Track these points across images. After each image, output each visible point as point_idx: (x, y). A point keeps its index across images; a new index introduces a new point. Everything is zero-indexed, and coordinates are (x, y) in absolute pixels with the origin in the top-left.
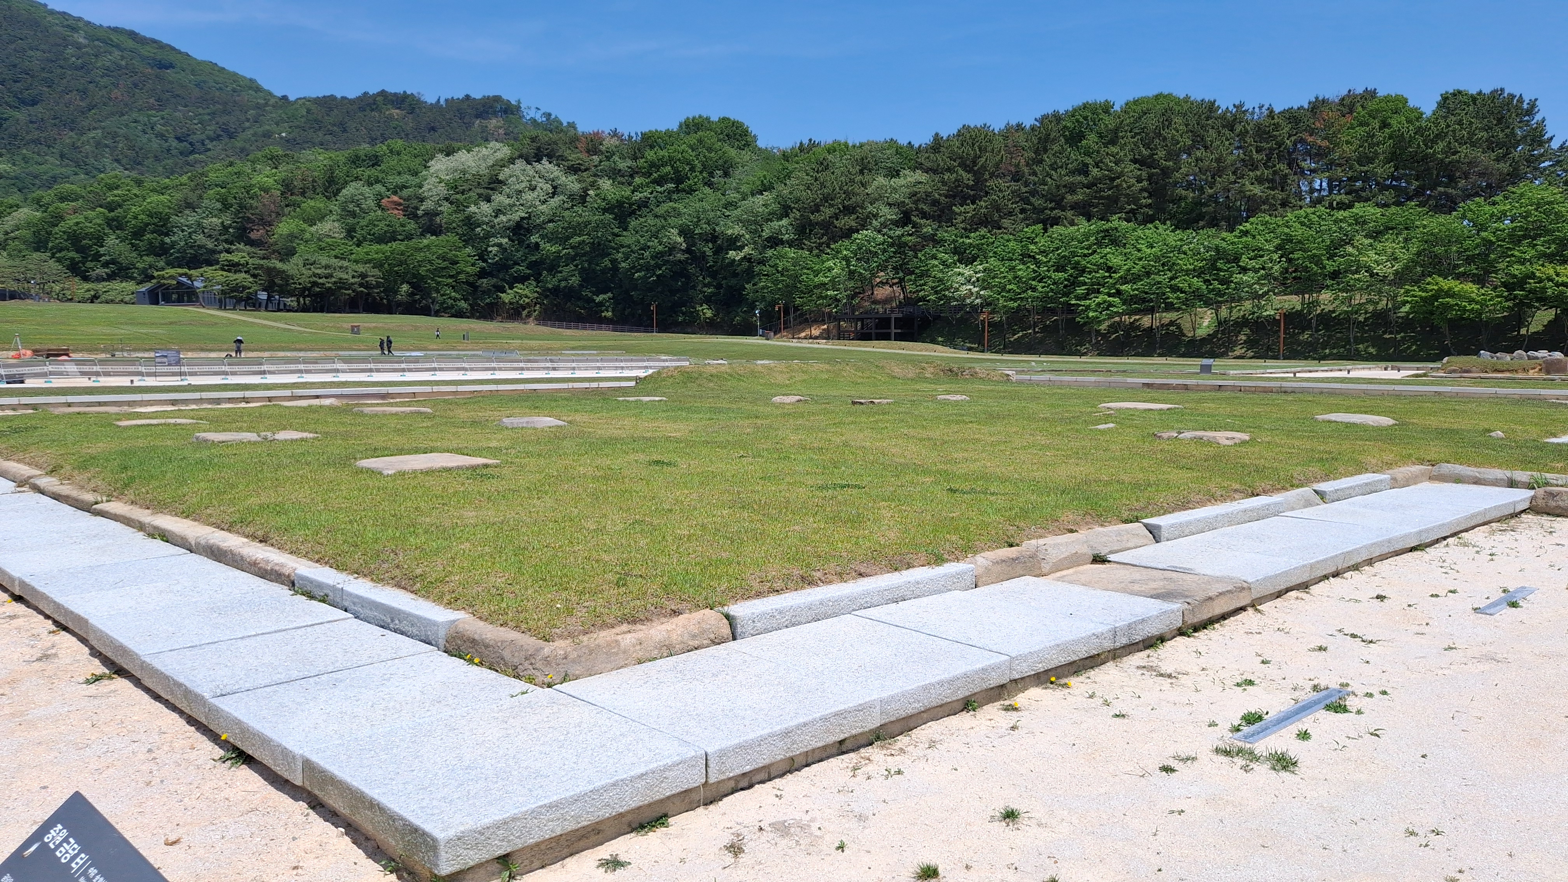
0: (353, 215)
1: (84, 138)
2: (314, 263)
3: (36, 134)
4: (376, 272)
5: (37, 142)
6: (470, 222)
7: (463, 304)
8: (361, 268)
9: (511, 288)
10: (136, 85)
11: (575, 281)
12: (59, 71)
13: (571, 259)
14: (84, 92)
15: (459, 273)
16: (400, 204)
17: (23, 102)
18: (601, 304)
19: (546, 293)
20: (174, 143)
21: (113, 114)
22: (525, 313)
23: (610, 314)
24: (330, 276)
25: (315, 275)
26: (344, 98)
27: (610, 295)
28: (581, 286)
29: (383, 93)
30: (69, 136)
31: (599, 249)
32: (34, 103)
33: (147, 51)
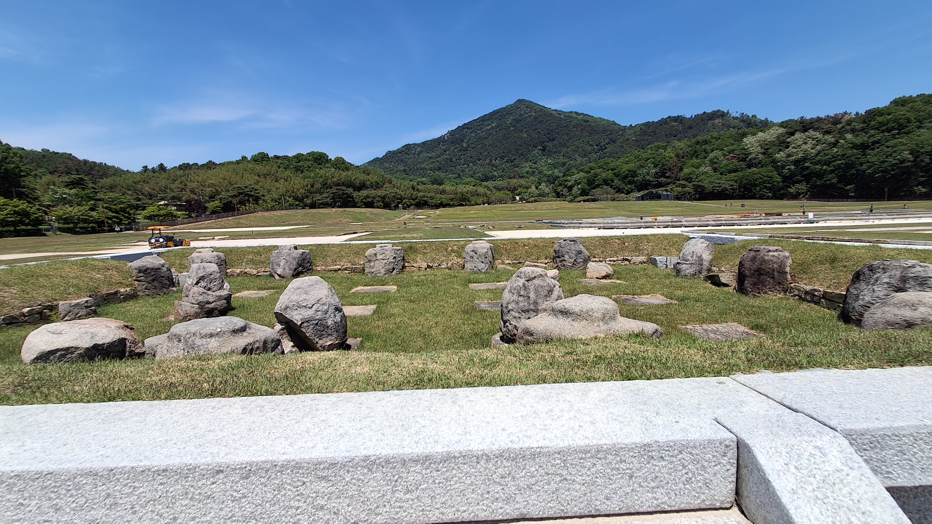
0: (716, 163)
1: (569, 149)
2: (713, 182)
3: (555, 150)
4: (735, 184)
5: (555, 152)
6: (774, 162)
7: (770, 195)
8: (731, 183)
9: (794, 186)
10: (582, 129)
11: (835, 180)
12: (560, 128)
13: (832, 172)
14: (567, 134)
15: (773, 182)
16: (735, 157)
17: (551, 140)
18: (848, 190)
19: (814, 186)
20: (596, 147)
21: (577, 140)
22: (801, 196)
23: (852, 194)
24: (720, 187)
25: (714, 186)
26: (653, 122)
27: (854, 185)
28: (837, 183)
29: (669, 117)
30: (564, 150)
31: (850, 166)
32: (553, 140)
33: (580, 117)
